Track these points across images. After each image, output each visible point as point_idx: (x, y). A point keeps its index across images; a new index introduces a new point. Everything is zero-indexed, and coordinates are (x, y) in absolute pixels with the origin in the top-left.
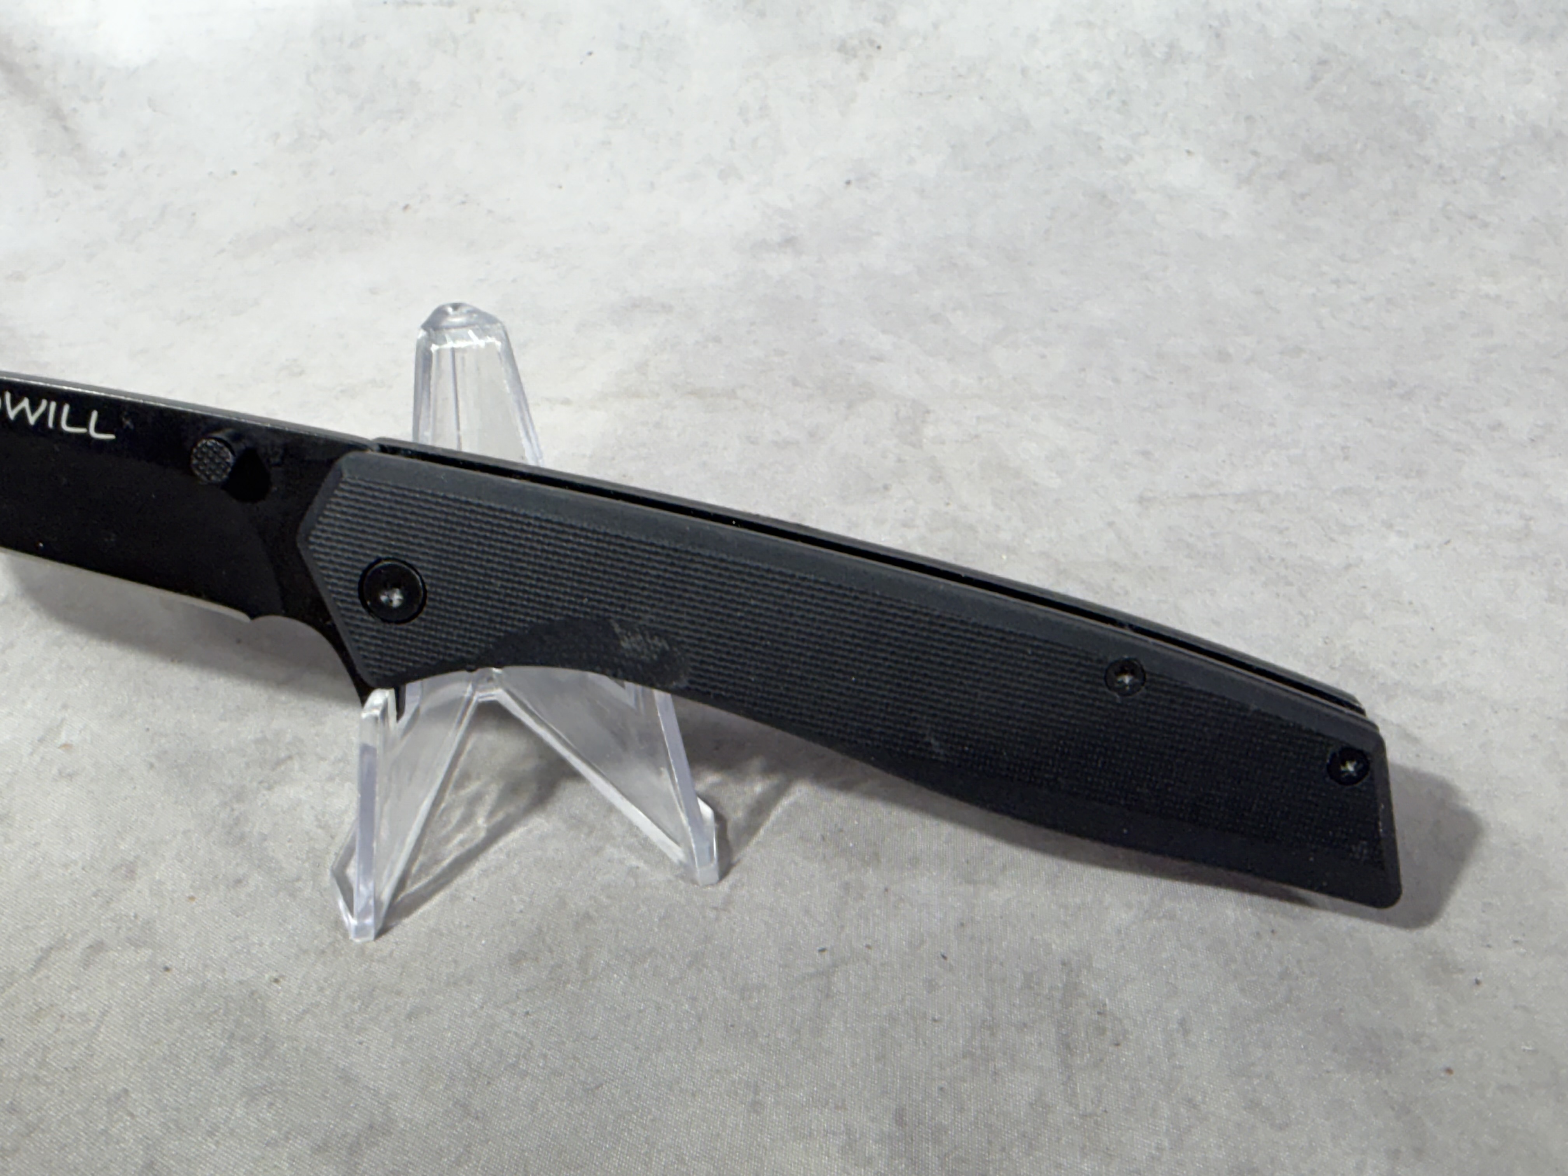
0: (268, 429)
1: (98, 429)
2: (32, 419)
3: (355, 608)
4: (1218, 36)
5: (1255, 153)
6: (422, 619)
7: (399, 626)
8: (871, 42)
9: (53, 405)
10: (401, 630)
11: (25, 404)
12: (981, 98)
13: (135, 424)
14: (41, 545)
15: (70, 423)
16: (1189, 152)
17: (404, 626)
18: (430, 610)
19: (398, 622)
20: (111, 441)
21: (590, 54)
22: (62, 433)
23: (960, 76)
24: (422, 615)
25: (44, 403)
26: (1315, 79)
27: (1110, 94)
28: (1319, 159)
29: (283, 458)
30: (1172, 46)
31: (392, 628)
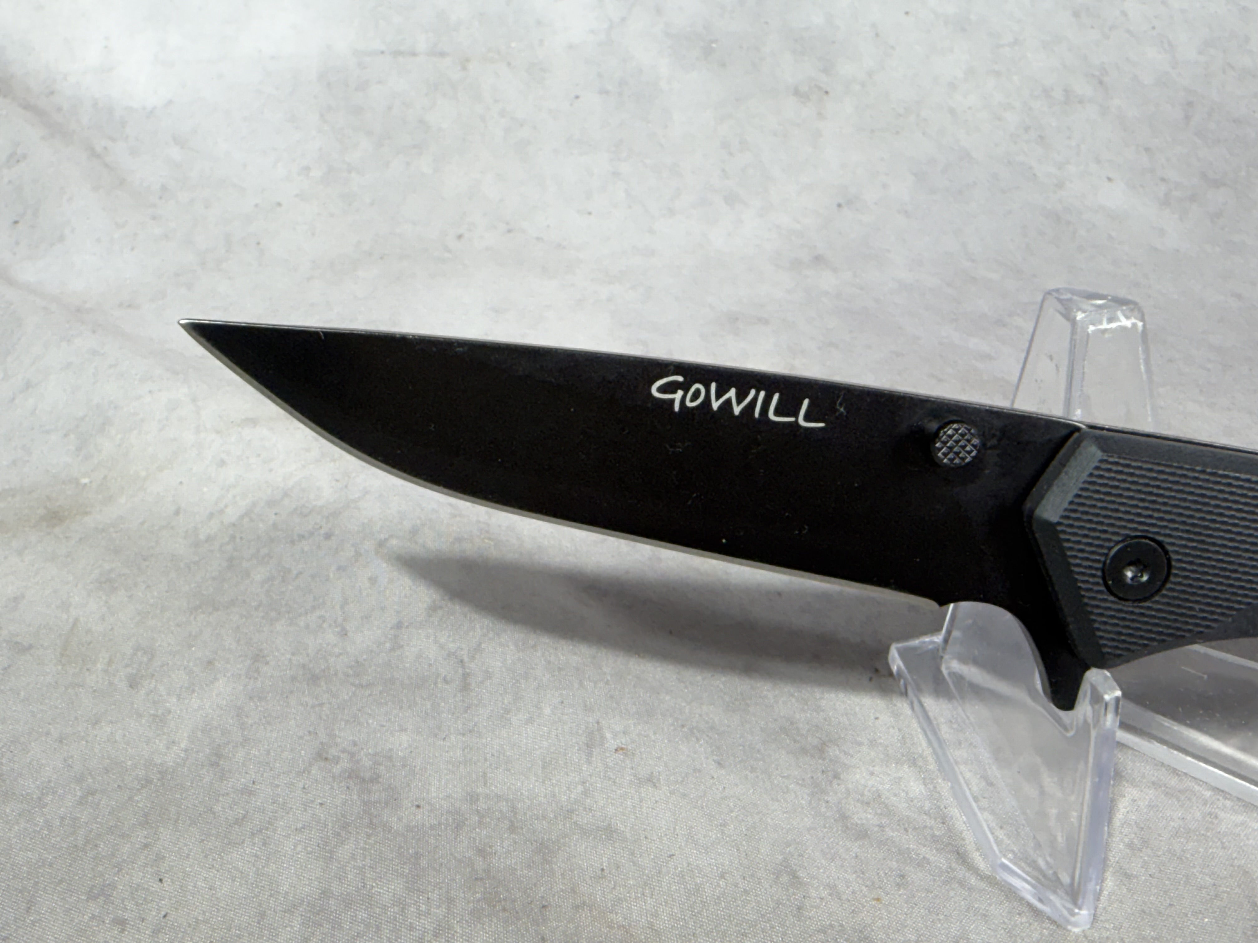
0: (987, 411)
1: (807, 418)
2: (737, 410)
3: (1096, 588)
4: (1101, 83)
5: (1163, 180)
6: (1164, 596)
7: (1136, 604)
8: (820, 88)
9: (762, 394)
10: (1142, 607)
11: (732, 393)
12: (924, 134)
13: (848, 412)
14: (724, 541)
15: (777, 413)
16: (1109, 179)
17: (1147, 604)
18: (1172, 586)
19: (1135, 601)
20: (820, 429)
21: (577, 97)
22: (769, 421)
23: (900, 115)
24: (1164, 592)
25: (753, 392)
26: (1187, 118)
27: (1027, 129)
28: (1216, 184)
29: (1000, 440)
30: (1067, 92)
31: (1128, 607)
